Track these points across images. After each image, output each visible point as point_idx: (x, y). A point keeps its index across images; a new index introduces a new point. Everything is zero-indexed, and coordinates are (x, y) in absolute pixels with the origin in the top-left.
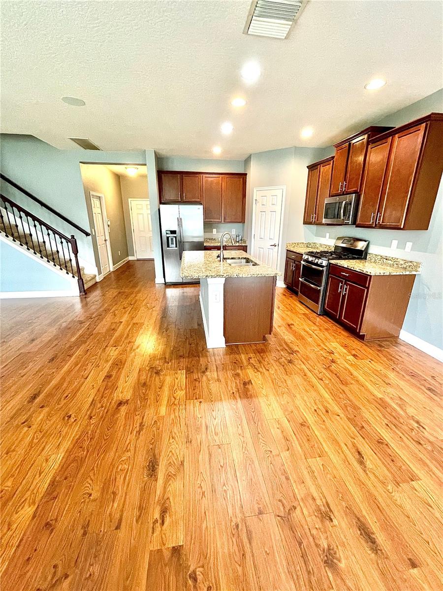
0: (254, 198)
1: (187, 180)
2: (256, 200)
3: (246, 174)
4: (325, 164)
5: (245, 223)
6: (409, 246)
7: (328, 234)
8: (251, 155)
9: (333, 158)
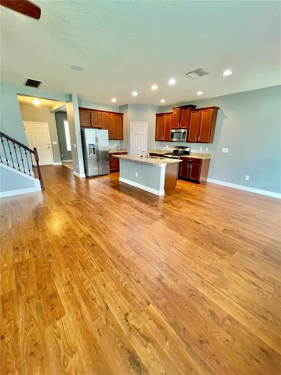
0: (131, 128)
1: (93, 114)
2: (132, 128)
3: (123, 114)
4: (167, 115)
5: (123, 140)
6: (207, 149)
7: (167, 146)
8: (128, 105)
9: (172, 113)
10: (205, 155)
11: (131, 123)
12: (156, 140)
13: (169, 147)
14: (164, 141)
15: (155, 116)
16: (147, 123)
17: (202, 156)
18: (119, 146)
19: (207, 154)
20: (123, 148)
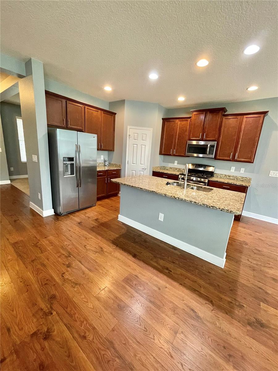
0: (128, 134)
2: (130, 135)
3: (116, 114)
4: (181, 120)
5: (114, 151)
6: (243, 170)
7: (176, 162)
8: (125, 100)
9: (190, 118)
10: (241, 178)
11: (129, 127)
12: (161, 153)
13: (178, 163)
14: (174, 155)
15: (162, 121)
16: (151, 129)
17: (234, 179)
18: (107, 159)
19: (243, 178)
20: (112, 163)
